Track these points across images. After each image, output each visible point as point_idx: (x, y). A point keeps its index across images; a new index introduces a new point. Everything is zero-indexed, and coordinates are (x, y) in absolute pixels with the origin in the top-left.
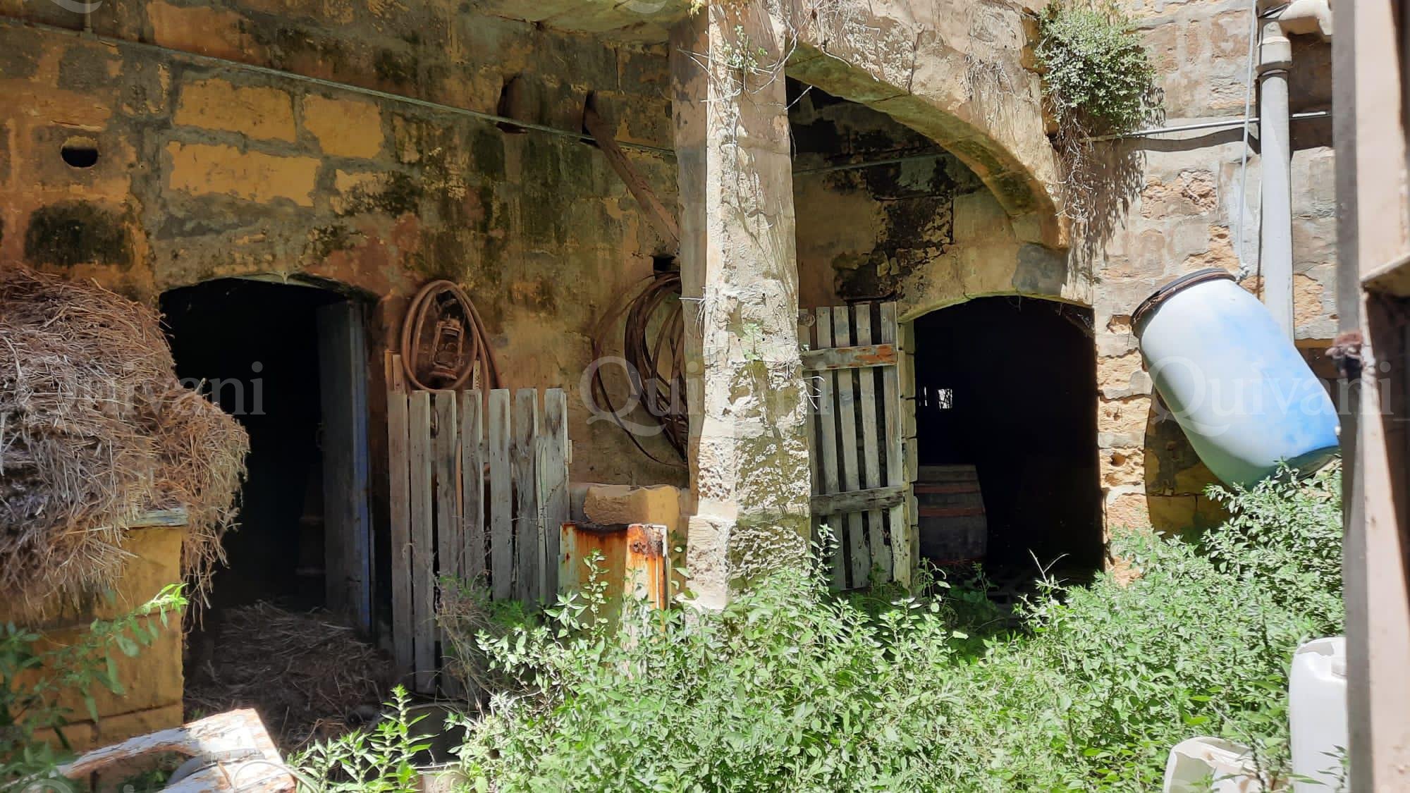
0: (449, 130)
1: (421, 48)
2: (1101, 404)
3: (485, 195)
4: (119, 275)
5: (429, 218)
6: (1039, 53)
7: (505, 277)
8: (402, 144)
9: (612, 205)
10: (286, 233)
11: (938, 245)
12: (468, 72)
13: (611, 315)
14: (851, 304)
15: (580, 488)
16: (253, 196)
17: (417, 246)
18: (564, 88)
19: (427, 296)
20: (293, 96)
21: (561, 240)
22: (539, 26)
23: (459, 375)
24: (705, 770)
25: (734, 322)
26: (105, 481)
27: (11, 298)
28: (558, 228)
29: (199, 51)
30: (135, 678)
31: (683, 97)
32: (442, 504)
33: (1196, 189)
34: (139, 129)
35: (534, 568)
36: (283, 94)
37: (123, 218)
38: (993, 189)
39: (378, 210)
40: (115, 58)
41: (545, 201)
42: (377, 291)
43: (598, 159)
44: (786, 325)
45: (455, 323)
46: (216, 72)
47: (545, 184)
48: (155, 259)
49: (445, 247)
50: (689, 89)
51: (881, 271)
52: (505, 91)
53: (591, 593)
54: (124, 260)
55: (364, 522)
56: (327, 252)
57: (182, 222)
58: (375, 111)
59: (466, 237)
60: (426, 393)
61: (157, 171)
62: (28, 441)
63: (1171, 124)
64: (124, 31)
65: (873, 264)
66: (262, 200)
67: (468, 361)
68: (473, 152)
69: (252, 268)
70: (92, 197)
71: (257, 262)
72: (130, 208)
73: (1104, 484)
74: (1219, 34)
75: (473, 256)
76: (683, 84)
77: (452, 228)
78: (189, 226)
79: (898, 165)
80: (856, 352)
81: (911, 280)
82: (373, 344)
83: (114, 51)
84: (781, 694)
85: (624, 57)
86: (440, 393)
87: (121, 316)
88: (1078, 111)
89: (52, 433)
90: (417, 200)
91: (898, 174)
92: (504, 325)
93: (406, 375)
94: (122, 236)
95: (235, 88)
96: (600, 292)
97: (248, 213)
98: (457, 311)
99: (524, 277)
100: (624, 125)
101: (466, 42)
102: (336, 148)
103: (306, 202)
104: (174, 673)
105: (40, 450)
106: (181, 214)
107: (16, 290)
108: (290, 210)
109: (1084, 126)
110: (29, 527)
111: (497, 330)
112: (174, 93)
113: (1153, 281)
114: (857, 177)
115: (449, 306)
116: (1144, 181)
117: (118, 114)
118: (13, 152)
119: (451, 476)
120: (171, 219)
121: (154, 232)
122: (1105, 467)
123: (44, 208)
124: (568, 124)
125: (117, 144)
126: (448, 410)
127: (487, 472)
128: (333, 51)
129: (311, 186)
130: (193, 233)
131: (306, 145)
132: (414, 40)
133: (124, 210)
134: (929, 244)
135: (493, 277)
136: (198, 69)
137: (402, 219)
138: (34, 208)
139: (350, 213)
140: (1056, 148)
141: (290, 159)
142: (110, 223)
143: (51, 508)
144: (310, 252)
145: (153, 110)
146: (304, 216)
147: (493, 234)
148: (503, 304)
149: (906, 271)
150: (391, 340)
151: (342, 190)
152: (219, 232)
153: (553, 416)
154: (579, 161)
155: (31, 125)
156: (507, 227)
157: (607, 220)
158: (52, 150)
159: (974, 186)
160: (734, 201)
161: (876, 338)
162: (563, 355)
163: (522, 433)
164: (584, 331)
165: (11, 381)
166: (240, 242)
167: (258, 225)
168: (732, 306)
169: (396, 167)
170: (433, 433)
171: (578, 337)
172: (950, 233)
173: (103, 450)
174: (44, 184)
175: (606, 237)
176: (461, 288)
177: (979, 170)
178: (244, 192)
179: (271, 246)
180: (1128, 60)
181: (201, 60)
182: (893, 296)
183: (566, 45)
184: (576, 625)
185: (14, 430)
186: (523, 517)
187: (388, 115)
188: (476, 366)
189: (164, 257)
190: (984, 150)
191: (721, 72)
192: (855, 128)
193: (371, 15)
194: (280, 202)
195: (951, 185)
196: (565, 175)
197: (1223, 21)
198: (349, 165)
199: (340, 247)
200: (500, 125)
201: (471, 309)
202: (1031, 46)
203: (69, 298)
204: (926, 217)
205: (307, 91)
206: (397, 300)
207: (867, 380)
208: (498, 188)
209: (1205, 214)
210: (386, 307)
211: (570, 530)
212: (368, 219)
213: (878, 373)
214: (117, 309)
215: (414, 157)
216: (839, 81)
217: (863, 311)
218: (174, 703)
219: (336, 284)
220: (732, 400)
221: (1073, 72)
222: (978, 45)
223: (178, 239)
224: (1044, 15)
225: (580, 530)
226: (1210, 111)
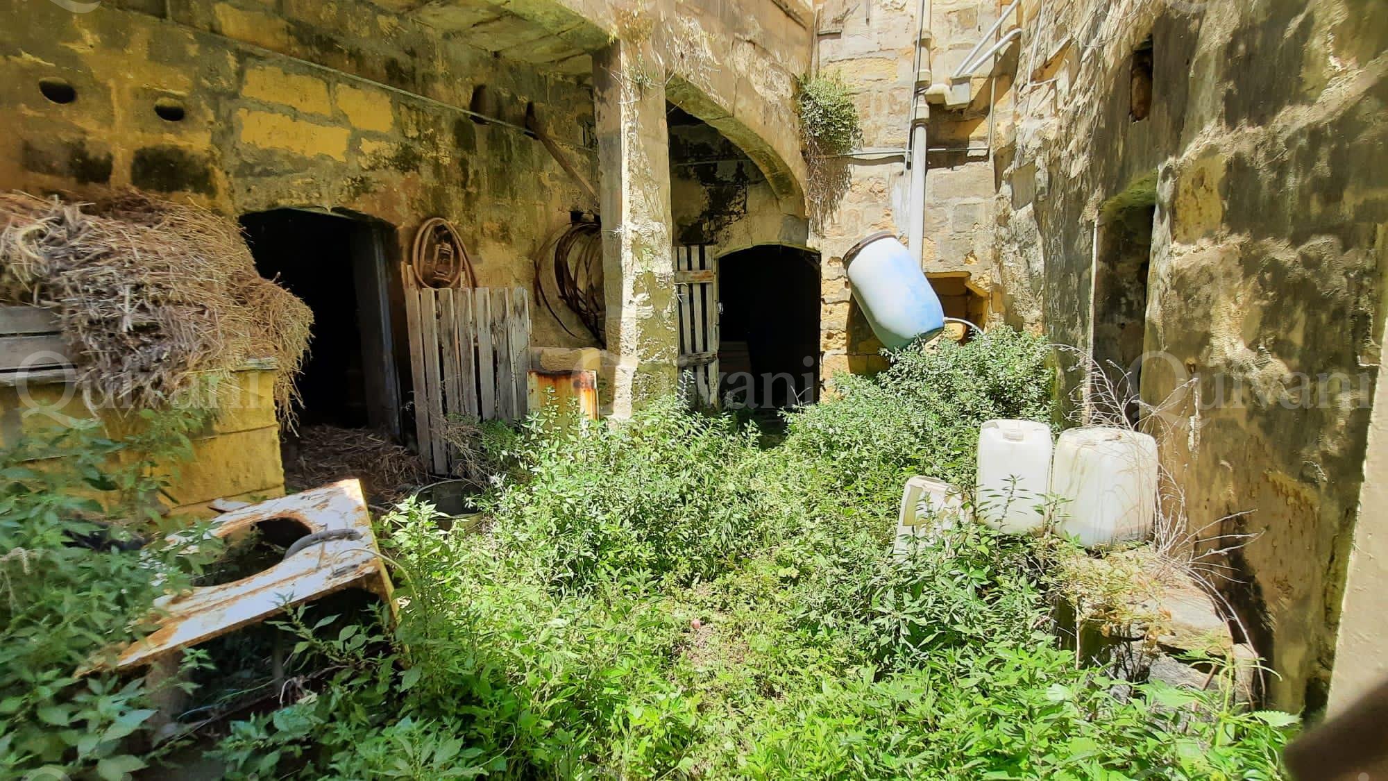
0: (438, 119)
1: (417, 60)
2: (823, 305)
3: (464, 164)
4: (207, 201)
5: (426, 176)
6: (799, 102)
7: (478, 219)
8: (406, 124)
9: (545, 176)
10: (328, 179)
11: (738, 214)
12: (449, 80)
13: (545, 247)
14: (688, 246)
15: (537, 350)
16: (303, 152)
17: (419, 194)
18: (513, 99)
19: (428, 228)
20: (328, 84)
21: (513, 197)
22: (496, 54)
23: (452, 279)
24: (632, 511)
25: (636, 246)
26: (215, 336)
27: (124, 209)
28: (511, 189)
29: (257, 44)
30: (248, 470)
31: (602, 100)
32: (446, 360)
33: (877, 188)
34: (215, 97)
35: (508, 398)
36: (321, 82)
37: (207, 161)
38: (770, 181)
39: (392, 168)
40: (192, 42)
41: (502, 172)
42: (394, 223)
43: (536, 147)
44: (667, 251)
45: (448, 246)
46: (272, 60)
47: (502, 160)
48: (233, 192)
49: (438, 196)
50: (606, 95)
51: (705, 227)
52: (474, 95)
53: (549, 412)
54: (211, 191)
55: (392, 373)
56: (357, 194)
57: (252, 167)
58: (387, 99)
59: (452, 190)
60: (433, 290)
61: (231, 129)
62: (150, 306)
63: (865, 150)
64: (198, 23)
65: (700, 224)
66: (310, 154)
67: (457, 271)
68: (456, 134)
69: (305, 202)
70: (182, 144)
71: (308, 197)
72: (213, 155)
73: (822, 349)
74: (893, 100)
75: (457, 203)
76: (602, 91)
77: (442, 184)
78: (258, 169)
79: (715, 165)
80: (691, 274)
81: (722, 234)
82: (392, 257)
83: (191, 37)
84: (666, 466)
85: (550, 82)
86: (441, 291)
87: (213, 226)
88: (817, 139)
89: (169, 302)
90: (418, 163)
91: (715, 170)
92: (479, 249)
93: (416, 279)
94: (207, 174)
95: (286, 74)
96: (539, 233)
97: (301, 164)
98: (449, 238)
99: (490, 219)
100: (551, 126)
101: (447, 59)
102: (362, 124)
103: (341, 158)
104: (276, 466)
105: (160, 313)
106: (251, 161)
107: (128, 204)
108: (330, 163)
109: (822, 147)
110: (157, 368)
111: (475, 253)
112: (240, 74)
113: (852, 238)
114: (691, 171)
115: (443, 234)
116: (852, 181)
117: (198, 84)
118: (115, 104)
119: (451, 343)
120: (245, 164)
121: (232, 171)
122: (823, 340)
123: (145, 149)
124: (516, 121)
125: (199, 107)
126: (447, 301)
127: (476, 340)
128: (356, 56)
129: (344, 148)
130: (260, 174)
131: (339, 119)
132: (412, 54)
133: (207, 155)
134: (733, 212)
135: (471, 218)
136: (259, 58)
137: (409, 175)
138: (136, 148)
139: (372, 168)
140: (805, 160)
141: (328, 128)
142: (197, 163)
143: (173, 355)
144: (345, 193)
145: (225, 84)
146: (340, 169)
147: (470, 190)
148: (478, 237)
149: (719, 228)
150: (405, 256)
151: (366, 152)
152: (280, 175)
153: (519, 304)
154: (524, 147)
155: (127, 86)
156: (479, 186)
157: (542, 187)
158: (148, 108)
159: (759, 179)
160: (636, 170)
161: (702, 266)
162: (517, 270)
163: (498, 316)
164: (530, 256)
165: (131, 262)
166: (295, 183)
167: (308, 172)
168: (634, 236)
169: (403, 140)
170: (438, 316)
171: (526, 259)
172: (744, 207)
173: (210, 316)
174: (143, 131)
175: (541, 197)
176: (451, 223)
177: (764, 169)
178: (297, 149)
179: (318, 187)
180: (846, 111)
181: (259, 51)
182: (711, 243)
183: (514, 69)
184: (541, 431)
185: (138, 298)
186: (501, 367)
187: (396, 104)
188: (462, 275)
189: (240, 191)
190: (768, 157)
191: (629, 85)
192: (691, 141)
193: (382, 33)
194: (323, 157)
195: (746, 178)
196: (515, 155)
197: (896, 93)
198: (372, 135)
199: (366, 191)
200: (473, 117)
201: (457, 238)
202: (794, 97)
203: (171, 210)
204: (731, 196)
205: (339, 81)
206: (408, 229)
207: (697, 291)
208: (471, 159)
209: (880, 202)
210: (401, 233)
211: (534, 375)
212: (386, 174)
213: (703, 286)
214: (209, 221)
215: (416, 134)
216: (693, 103)
217: (695, 250)
218: (278, 486)
219: (365, 216)
220: (634, 295)
221: (817, 114)
222: (768, 92)
223: (250, 179)
224: (802, 80)
225: (539, 374)
226: (886, 145)
